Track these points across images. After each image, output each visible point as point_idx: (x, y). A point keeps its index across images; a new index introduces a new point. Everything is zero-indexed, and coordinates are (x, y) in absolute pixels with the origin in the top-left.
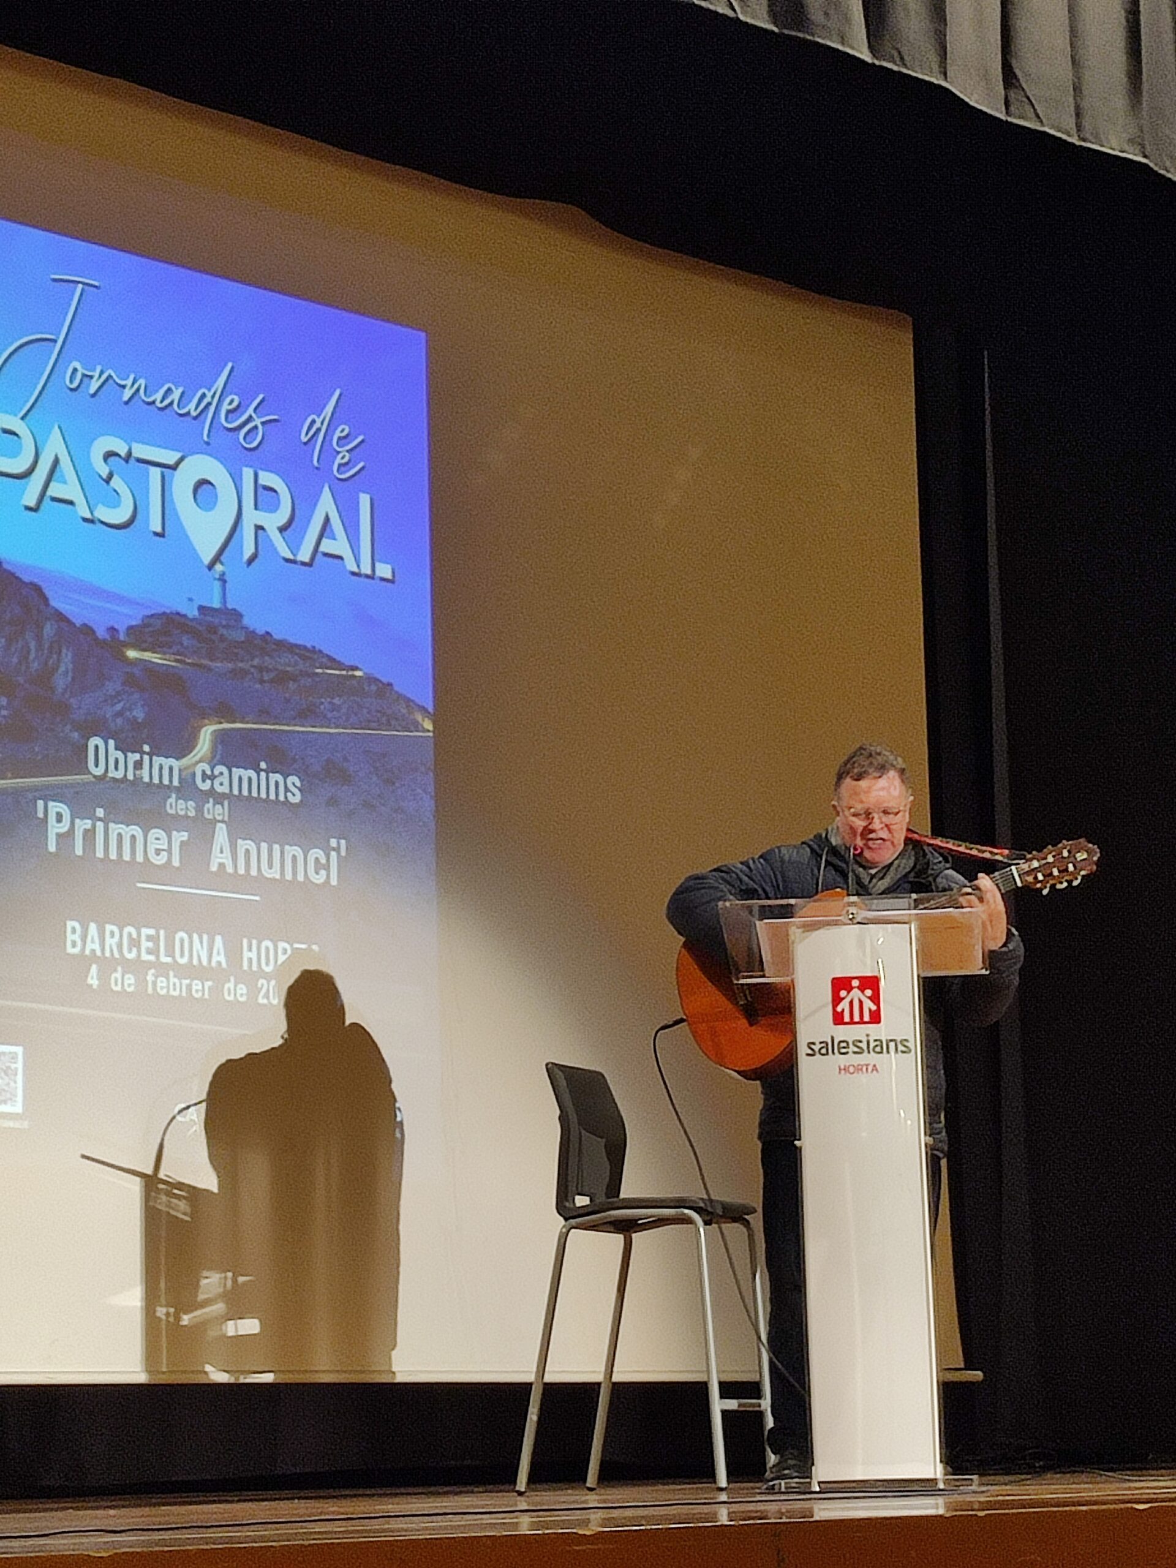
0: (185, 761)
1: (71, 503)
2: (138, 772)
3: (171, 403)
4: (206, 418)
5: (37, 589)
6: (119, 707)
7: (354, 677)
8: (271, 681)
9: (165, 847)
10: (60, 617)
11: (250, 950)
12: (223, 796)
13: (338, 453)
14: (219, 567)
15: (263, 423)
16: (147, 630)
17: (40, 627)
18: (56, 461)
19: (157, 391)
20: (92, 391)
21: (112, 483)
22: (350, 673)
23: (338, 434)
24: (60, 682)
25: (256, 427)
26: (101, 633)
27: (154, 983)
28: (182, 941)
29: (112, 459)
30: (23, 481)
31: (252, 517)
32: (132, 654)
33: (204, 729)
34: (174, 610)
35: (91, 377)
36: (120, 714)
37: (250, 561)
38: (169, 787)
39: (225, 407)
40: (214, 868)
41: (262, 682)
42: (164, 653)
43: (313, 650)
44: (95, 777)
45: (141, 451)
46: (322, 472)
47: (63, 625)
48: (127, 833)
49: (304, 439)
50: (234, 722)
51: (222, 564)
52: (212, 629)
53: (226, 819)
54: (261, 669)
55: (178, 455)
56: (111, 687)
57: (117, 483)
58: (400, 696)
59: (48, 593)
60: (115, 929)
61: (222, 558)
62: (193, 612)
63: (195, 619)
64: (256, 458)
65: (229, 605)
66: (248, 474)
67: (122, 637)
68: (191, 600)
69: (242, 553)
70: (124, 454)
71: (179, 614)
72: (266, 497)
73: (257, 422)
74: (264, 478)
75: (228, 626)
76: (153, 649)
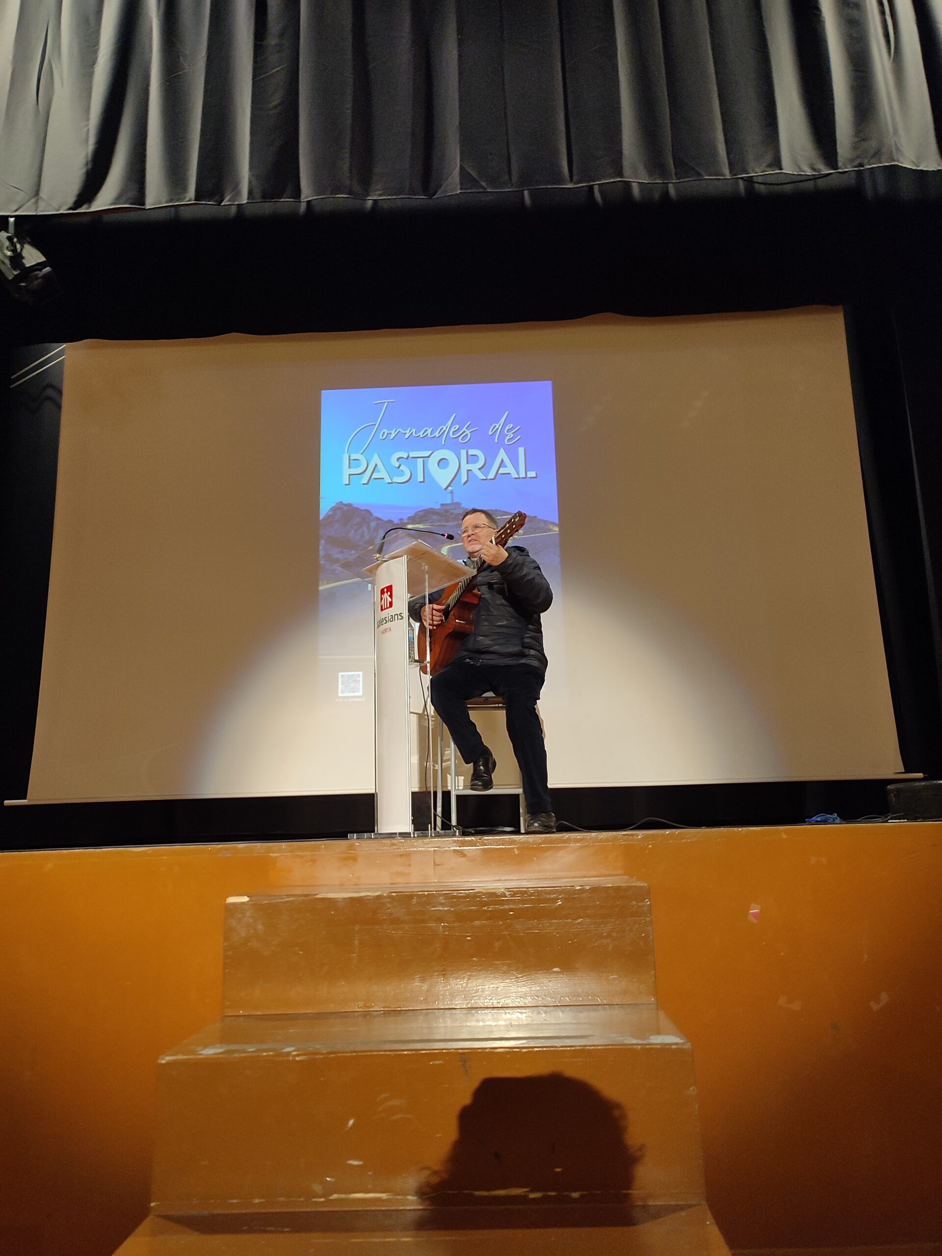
1: (383, 478)
3: (427, 434)
4: (443, 436)
5: (368, 511)
10: (378, 519)
13: (508, 435)
14: (450, 488)
15: (470, 432)
16: (417, 517)
17: (369, 524)
18: (376, 465)
19: (421, 431)
20: (391, 438)
21: (400, 468)
23: (507, 428)
25: (467, 434)
26: (396, 521)
29: (400, 460)
30: (362, 475)
31: (465, 467)
32: (410, 526)
33: (444, 548)
34: (429, 508)
35: (391, 433)
37: (464, 484)
39: (453, 430)
42: (425, 523)
45: (412, 454)
46: (501, 444)
47: (380, 521)
49: (490, 433)
51: (451, 487)
52: (447, 511)
55: (431, 452)
57: (403, 467)
58: (541, 520)
59: (371, 511)
61: (452, 485)
62: (438, 507)
63: (438, 509)
64: (467, 445)
65: (455, 501)
66: (463, 453)
67: (405, 521)
68: (437, 502)
69: (461, 481)
70: (405, 457)
71: (431, 509)
72: (472, 458)
73: (468, 432)
74: (471, 452)
75: (454, 509)
76: (419, 523)
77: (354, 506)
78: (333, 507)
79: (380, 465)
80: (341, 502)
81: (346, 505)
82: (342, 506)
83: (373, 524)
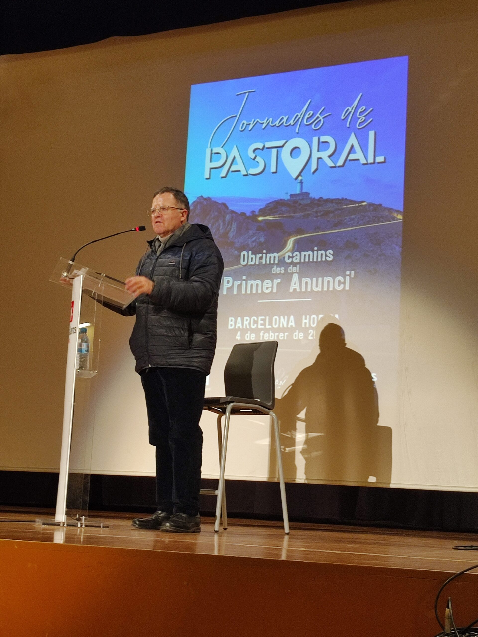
0: (281, 253)
1: (239, 171)
2: (261, 261)
3: (283, 123)
4: (297, 124)
5: (224, 205)
6: (254, 239)
7: (362, 205)
8: (321, 216)
9: (271, 286)
10: (233, 212)
11: (306, 319)
12: (297, 263)
13: (359, 118)
14: (300, 178)
15: (323, 118)
16: (267, 209)
17: (224, 217)
18: (234, 158)
19: (277, 120)
20: (250, 129)
21: (256, 160)
22: (360, 204)
23: (360, 110)
24: (231, 235)
25: (320, 120)
26: (248, 214)
27: (263, 336)
28: (276, 319)
29: (256, 151)
30: (221, 169)
31: (316, 155)
32: (260, 219)
33: (290, 240)
34: (279, 199)
35: (250, 124)
36: (254, 241)
37: (314, 172)
38: (274, 264)
39: (307, 116)
40: (291, 291)
41: (317, 217)
42: (274, 215)
43: (342, 199)
44: (243, 265)
45: (268, 144)
46: (351, 129)
47: (234, 215)
48: (254, 283)
49: (343, 118)
50: (303, 234)
51: (301, 176)
52: (295, 202)
53: (298, 271)
54: (317, 212)
55: (284, 141)
56: (251, 233)
57: (258, 159)
58: (385, 208)
59: (228, 204)
60: (248, 318)
61: (302, 174)
62: (287, 197)
63: (288, 200)
64: (319, 132)
65: (304, 191)
66: (315, 139)
67: (257, 213)
68: (287, 193)
69: (311, 170)
70: (261, 147)
71: (281, 200)
72: (323, 145)
73: (321, 118)
74: (323, 139)
75: (303, 199)
76: (269, 215)
77: (213, 199)
78: (199, 198)
79: (238, 159)
80: (202, 196)
81: (205, 199)
82: (202, 200)
83: (228, 217)
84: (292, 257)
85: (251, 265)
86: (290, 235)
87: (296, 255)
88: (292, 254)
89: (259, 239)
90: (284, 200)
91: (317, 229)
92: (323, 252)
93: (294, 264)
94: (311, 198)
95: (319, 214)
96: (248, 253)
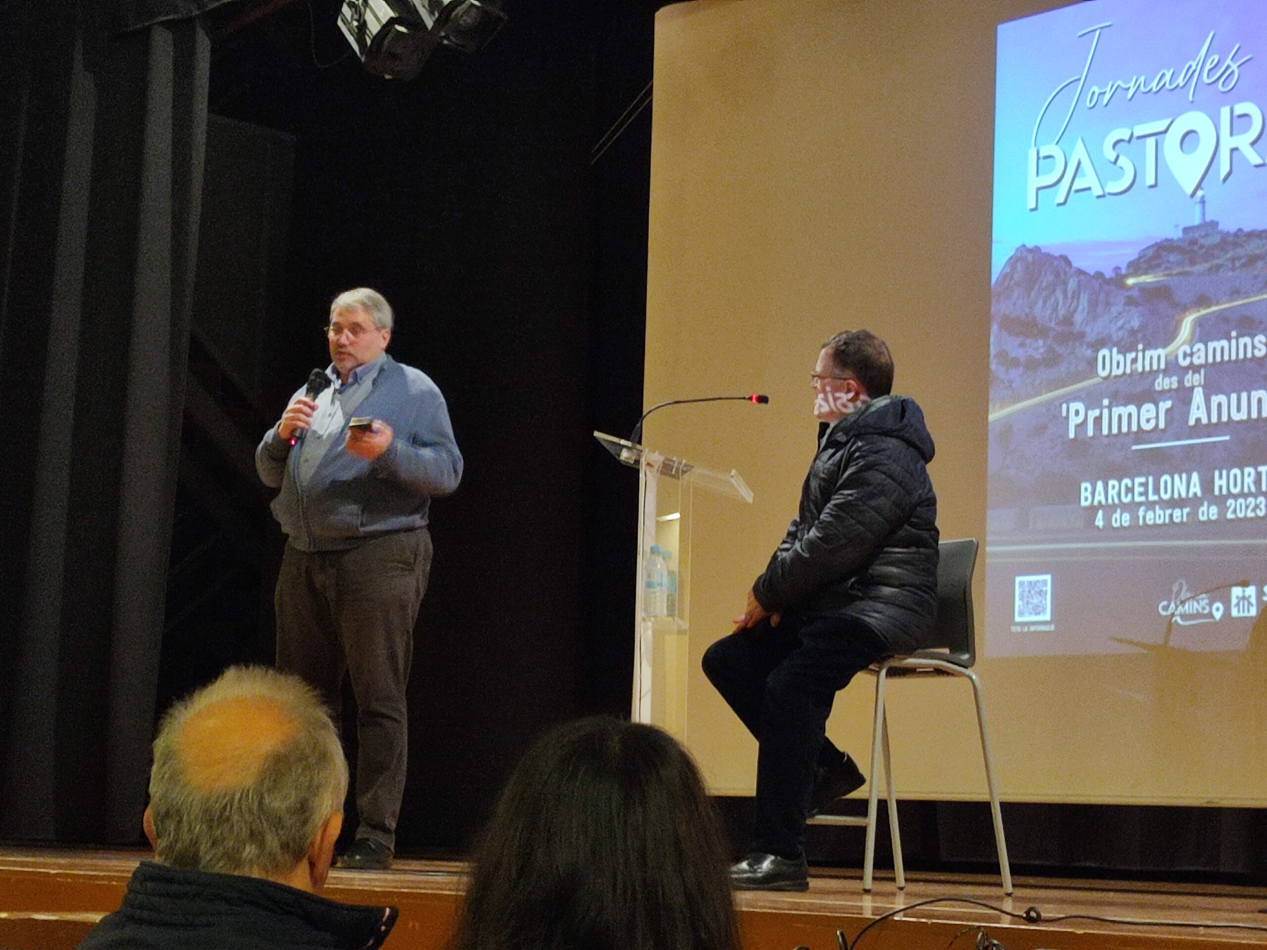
0: (1170, 348)
1: (1089, 189)
2: (1134, 366)
4: (1191, 84)
5: (1065, 259)
6: (1120, 323)
8: (1243, 266)
9: (1154, 415)
10: (1080, 272)
11: (1221, 477)
12: (1201, 366)
14: (1200, 193)
15: (1239, 66)
16: (1142, 260)
17: (1065, 283)
18: (1079, 163)
19: (1153, 80)
20: (1105, 102)
21: (1119, 163)
24: (1078, 318)
25: (1233, 72)
26: (1109, 274)
27: (1144, 518)
28: (1166, 482)
29: (1118, 146)
30: (1056, 188)
31: (1227, 143)
32: (1131, 281)
33: (1185, 320)
34: (1163, 238)
35: (1105, 93)
36: (1121, 328)
37: (1225, 179)
38: (1158, 371)
39: (1208, 66)
40: (1192, 422)
41: (1233, 269)
42: (1156, 273)
44: (1102, 378)
45: (1139, 130)
47: (1082, 277)
48: (1124, 413)
50: (1209, 307)
51: (1202, 189)
52: (1193, 242)
53: (1202, 383)
54: (1233, 260)
55: (1168, 121)
56: (1114, 310)
57: (1123, 161)
59: (1070, 258)
60: (1116, 483)
61: (1202, 184)
62: (1176, 234)
63: (1179, 240)
64: (1232, 95)
65: (1208, 219)
66: (1225, 112)
67: (1124, 271)
68: (1177, 226)
69: (1219, 175)
70: (1127, 138)
71: (1167, 240)
72: (1239, 122)
73: (1234, 67)
74: (1240, 109)
75: (1207, 235)
76: (1146, 273)
77: (1043, 250)
78: (1011, 258)
79: (1086, 165)
80: (1024, 246)
81: (1030, 251)
82: (1025, 254)
83: (1072, 284)
84: (1192, 355)
85: (1116, 376)
86: (1185, 309)
87: (1199, 350)
88: (1191, 349)
89: (1129, 322)
90: (1172, 240)
91: (1235, 293)
92: (1247, 340)
93: (1195, 369)
94: (1221, 232)
95: (1237, 264)
96: (1111, 352)
